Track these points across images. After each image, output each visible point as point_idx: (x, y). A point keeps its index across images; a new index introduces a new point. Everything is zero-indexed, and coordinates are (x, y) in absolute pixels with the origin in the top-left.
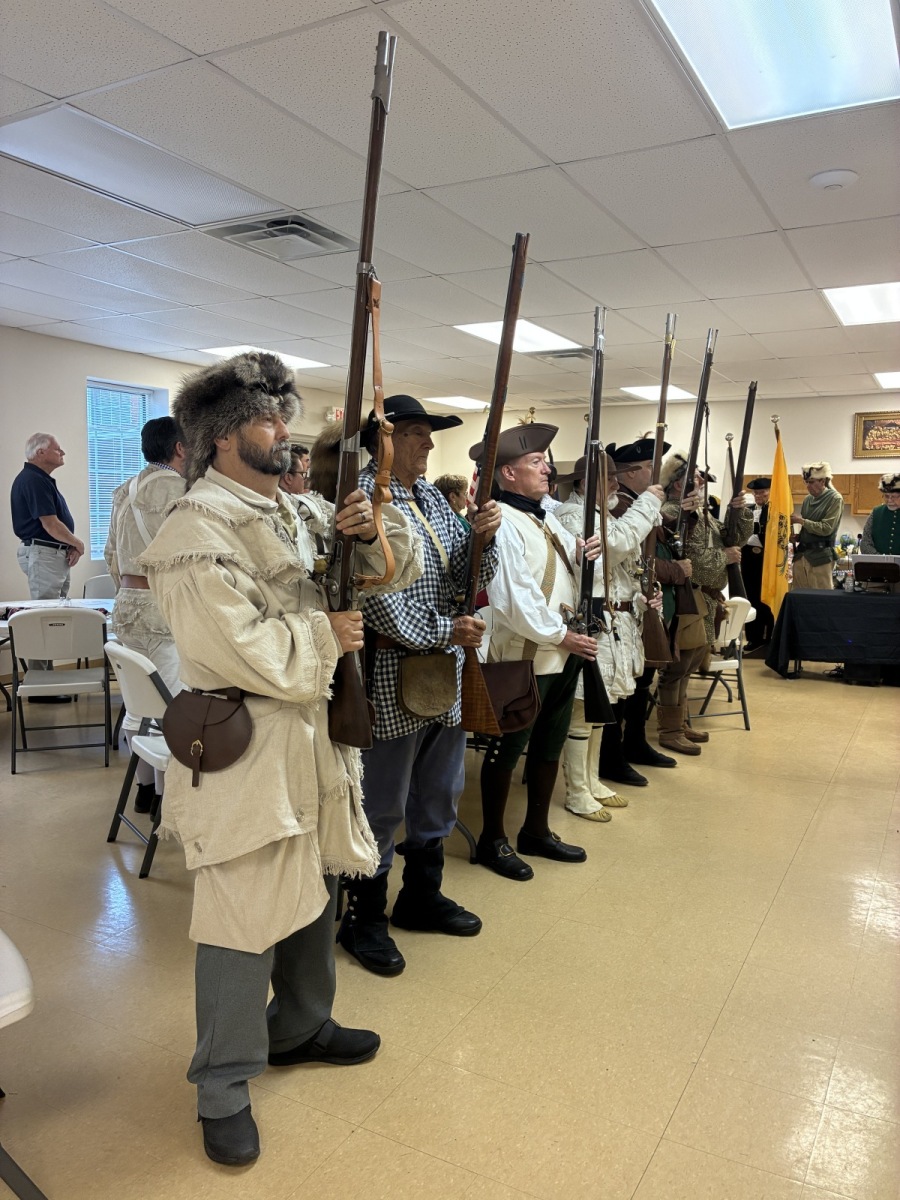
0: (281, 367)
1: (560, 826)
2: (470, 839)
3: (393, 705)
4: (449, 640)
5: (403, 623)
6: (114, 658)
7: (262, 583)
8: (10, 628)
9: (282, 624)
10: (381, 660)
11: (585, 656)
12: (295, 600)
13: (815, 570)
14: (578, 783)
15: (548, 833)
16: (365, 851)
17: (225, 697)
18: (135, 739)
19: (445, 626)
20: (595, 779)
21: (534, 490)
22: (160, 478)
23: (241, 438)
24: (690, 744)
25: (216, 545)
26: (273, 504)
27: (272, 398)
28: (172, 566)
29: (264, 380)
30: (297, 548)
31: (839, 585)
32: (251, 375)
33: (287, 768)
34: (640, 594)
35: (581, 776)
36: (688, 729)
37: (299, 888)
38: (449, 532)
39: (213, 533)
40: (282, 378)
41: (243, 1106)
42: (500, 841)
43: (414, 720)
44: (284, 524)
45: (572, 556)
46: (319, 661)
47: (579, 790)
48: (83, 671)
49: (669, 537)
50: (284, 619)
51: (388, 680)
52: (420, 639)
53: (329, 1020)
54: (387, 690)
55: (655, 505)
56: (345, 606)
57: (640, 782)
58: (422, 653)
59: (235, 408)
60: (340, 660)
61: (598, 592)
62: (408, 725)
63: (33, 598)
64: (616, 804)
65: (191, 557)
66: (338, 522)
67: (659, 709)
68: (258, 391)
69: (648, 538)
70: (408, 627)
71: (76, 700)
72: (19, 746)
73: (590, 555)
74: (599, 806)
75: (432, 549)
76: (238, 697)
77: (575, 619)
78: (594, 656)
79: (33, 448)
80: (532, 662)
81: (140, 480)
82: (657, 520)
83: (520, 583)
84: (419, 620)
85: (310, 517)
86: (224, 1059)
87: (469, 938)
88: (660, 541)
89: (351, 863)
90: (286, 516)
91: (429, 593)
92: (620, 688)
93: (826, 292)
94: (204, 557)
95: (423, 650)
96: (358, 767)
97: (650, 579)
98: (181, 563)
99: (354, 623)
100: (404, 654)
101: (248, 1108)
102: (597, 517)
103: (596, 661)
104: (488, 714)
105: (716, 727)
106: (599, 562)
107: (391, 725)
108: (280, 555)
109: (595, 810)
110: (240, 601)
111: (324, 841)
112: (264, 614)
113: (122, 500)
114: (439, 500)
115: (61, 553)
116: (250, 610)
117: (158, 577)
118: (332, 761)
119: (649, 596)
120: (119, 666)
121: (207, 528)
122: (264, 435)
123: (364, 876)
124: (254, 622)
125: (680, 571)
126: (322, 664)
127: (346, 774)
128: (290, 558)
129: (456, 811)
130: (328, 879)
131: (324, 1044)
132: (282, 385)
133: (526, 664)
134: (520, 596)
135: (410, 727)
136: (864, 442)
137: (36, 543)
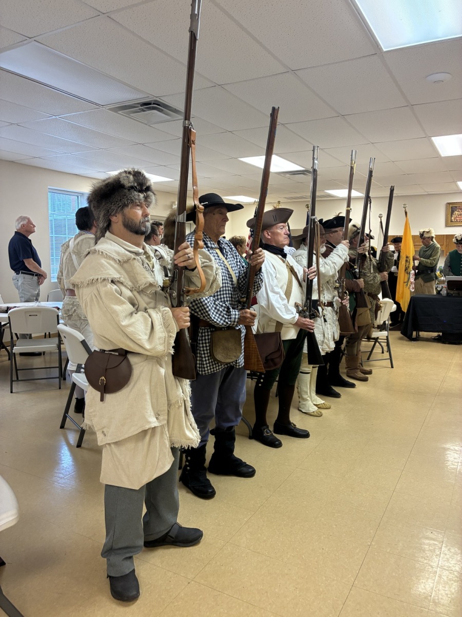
0: (144, 178)
1: (296, 419)
2: (249, 426)
3: (208, 357)
4: (237, 322)
5: (213, 313)
6: (62, 332)
7: (135, 293)
8: (9, 317)
9: (146, 315)
10: (202, 333)
11: (308, 330)
12: (153, 302)
13: (426, 284)
14: (305, 396)
15: (289, 423)
16: (193, 434)
17: (117, 354)
18: (74, 375)
19: (235, 315)
20: (314, 394)
21: (281, 243)
22: (85, 238)
23: (124, 215)
24: (363, 375)
25: (111, 273)
26: (141, 251)
27: (140, 194)
28: (88, 284)
29: (136, 185)
30: (154, 275)
31: (439, 292)
32: (129, 181)
33: (151, 391)
34: (338, 298)
35: (307, 392)
36: (361, 368)
37: (158, 455)
38: (237, 265)
39: (109, 266)
40: (145, 184)
41: (131, 570)
42: (265, 427)
43: (219, 364)
44: (147, 262)
45: (301, 278)
46: (166, 334)
47: (306, 400)
48: (48, 340)
49: (352, 267)
50: (147, 312)
51: (206, 343)
52: (222, 322)
53: (176, 523)
54: (205, 348)
55: (345, 250)
56: (180, 304)
57: (337, 395)
58: (223, 329)
59: (121, 200)
60: (177, 333)
61: (315, 297)
62: (216, 367)
63: (21, 302)
64: (325, 407)
65: (97, 279)
66: (175, 260)
67: (346, 357)
68: (132, 190)
69: (342, 268)
70: (215, 315)
71: (44, 354)
72: (14, 378)
73: (311, 277)
74: (316, 408)
75: (228, 274)
76: (124, 354)
77: (303, 310)
78: (313, 330)
79: (19, 223)
80: (280, 333)
81: (75, 240)
82: (346, 259)
83: (273, 292)
84: (221, 312)
85: (161, 258)
86: (120, 546)
87: (249, 479)
88: (348, 270)
89: (185, 440)
90: (148, 257)
91: (227, 297)
92: (326, 347)
93: (433, 139)
94: (104, 280)
95: (224, 328)
96: (188, 389)
97: (343, 290)
98: (92, 283)
99: (185, 313)
100: (214, 329)
101: (134, 570)
102: (314, 257)
103: (314, 332)
104: (258, 361)
105: (375, 366)
106: (315, 280)
107: (207, 367)
108: (145, 278)
109: (314, 410)
110: (124, 303)
111: (171, 429)
112: (137, 310)
113: (66, 250)
114: (231, 249)
115: (35, 278)
116: (129, 307)
117: (81, 290)
118: (175, 387)
119: (342, 298)
120: (65, 337)
121: (106, 264)
122: (136, 214)
123: (192, 448)
124: (131, 314)
125: (358, 285)
126: (168, 335)
127: (182, 394)
128: (151, 280)
129: (241, 412)
130: (173, 450)
131: (174, 536)
132: (145, 187)
133: (277, 334)
134: (274, 298)
135: (217, 368)
136: (451, 218)
137: (22, 273)
